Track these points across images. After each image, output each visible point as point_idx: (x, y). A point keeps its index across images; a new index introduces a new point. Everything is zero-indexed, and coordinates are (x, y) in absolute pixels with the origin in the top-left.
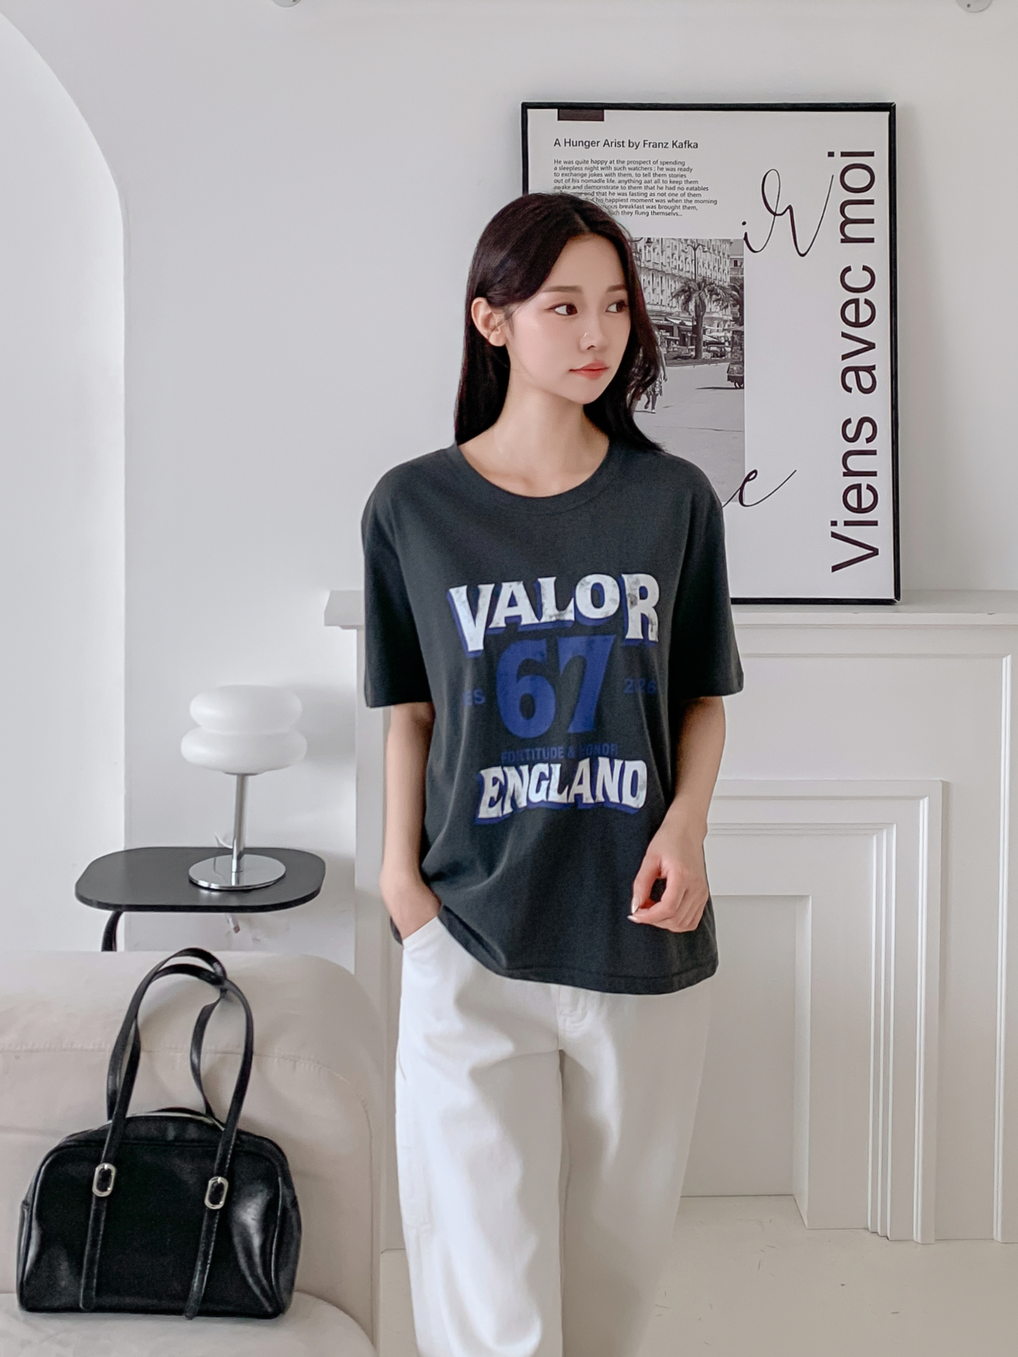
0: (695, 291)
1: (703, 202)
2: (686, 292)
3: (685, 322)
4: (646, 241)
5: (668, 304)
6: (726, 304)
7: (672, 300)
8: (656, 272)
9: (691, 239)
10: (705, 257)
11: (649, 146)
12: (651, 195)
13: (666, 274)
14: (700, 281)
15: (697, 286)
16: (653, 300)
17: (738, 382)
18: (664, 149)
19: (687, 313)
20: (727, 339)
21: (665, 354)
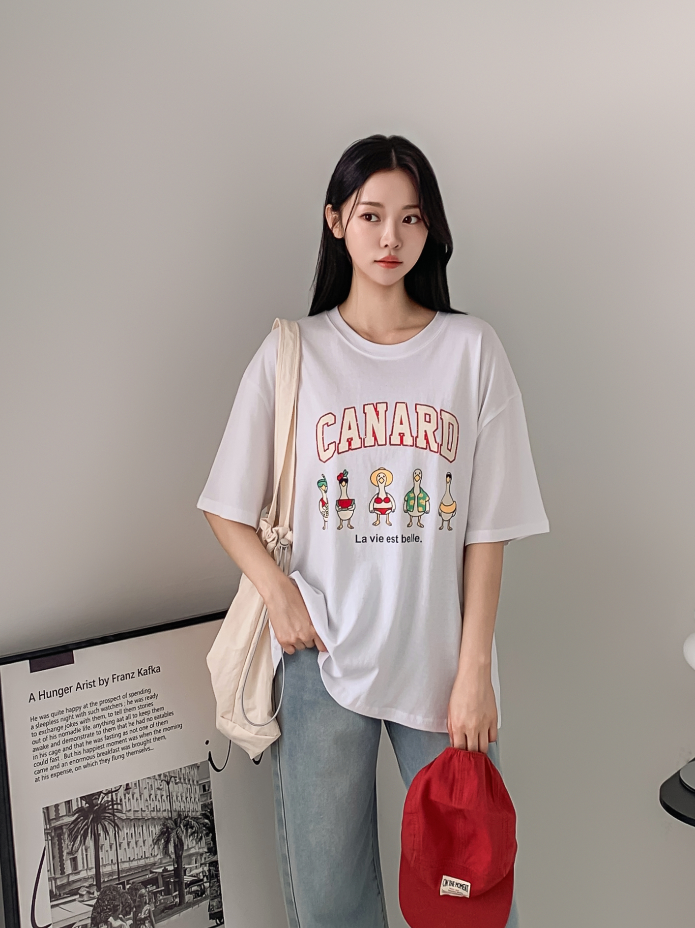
0: (172, 829)
1: (170, 728)
2: (165, 833)
3: (167, 867)
4: (125, 788)
5: (151, 854)
6: (201, 835)
7: (154, 848)
8: (137, 820)
9: (164, 774)
10: (178, 790)
11: (118, 681)
12: (124, 733)
13: (146, 820)
14: (176, 817)
15: (173, 824)
16: (137, 854)
17: (217, 918)
18: (131, 679)
19: (168, 857)
20: (205, 874)
21: (153, 911)
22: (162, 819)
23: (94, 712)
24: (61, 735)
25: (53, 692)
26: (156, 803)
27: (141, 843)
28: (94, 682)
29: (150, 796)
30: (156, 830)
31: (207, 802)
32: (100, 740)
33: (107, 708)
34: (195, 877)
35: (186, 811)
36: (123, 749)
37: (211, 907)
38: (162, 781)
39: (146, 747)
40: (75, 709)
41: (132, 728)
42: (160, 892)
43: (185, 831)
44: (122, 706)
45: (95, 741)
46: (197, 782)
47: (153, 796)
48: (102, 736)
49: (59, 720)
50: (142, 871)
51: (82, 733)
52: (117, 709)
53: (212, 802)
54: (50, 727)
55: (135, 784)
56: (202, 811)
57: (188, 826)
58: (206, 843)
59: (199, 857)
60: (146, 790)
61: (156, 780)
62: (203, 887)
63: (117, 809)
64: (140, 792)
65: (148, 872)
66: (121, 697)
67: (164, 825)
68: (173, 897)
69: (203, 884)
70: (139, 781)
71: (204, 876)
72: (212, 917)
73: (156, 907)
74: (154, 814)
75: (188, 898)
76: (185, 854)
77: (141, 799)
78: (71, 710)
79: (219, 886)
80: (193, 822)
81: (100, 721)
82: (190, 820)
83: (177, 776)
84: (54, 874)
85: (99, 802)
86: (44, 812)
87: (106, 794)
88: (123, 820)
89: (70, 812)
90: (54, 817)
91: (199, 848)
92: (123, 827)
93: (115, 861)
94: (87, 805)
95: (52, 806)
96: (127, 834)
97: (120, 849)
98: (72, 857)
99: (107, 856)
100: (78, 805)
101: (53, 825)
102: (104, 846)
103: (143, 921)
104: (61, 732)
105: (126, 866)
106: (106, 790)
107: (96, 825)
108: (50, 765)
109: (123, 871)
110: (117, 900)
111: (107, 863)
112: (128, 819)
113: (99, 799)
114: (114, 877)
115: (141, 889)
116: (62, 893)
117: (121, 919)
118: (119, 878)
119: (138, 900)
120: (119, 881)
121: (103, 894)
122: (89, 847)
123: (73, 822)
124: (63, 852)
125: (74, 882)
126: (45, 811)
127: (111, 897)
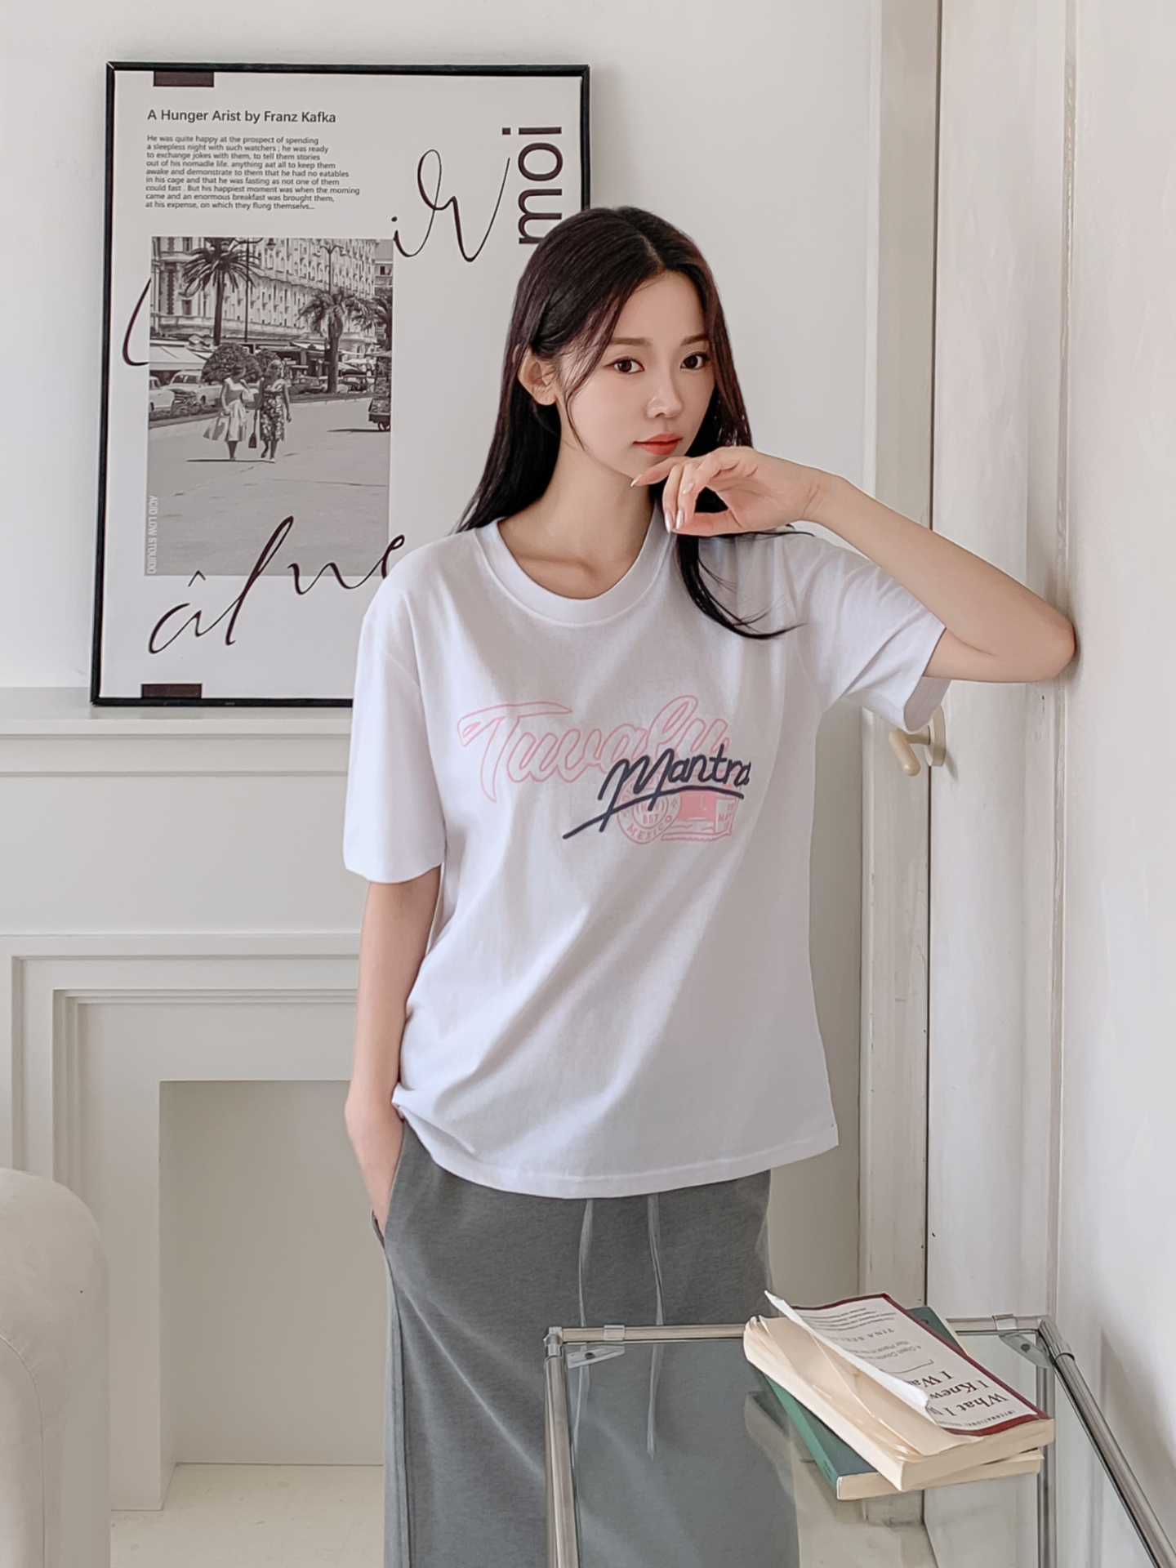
0: (329, 305)
1: (342, 191)
2: (317, 307)
3: (315, 345)
4: (267, 242)
5: (295, 325)
6: (369, 322)
7: (299, 319)
8: (279, 283)
9: (325, 240)
10: (342, 262)
11: (272, 120)
12: (274, 182)
13: (293, 285)
14: (336, 293)
15: (331, 299)
16: (275, 320)
17: (383, 423)
18: (291, 123)
19: (319, 335)
20: (369, 367)
21: (289, 388)
22: (315, 289)
23: (234, 148)
24: (187, 164)
25: (181, 114)
26: (310, 270)
27: (281, 308)
28: (238, 114)
29: (301, 260)
30: (308, 300)
31: (385, 286)
32: (240, 181)
33: (253, 149)
34: (354, 366)
35: (353, 289)
36: (270, 198)
37: (373, 408)
38: (321, 247)
39: (304, 204)
40: (210, 140)
41: (286, 178)
42: (302, 370)
43: (347, 312)
44: (275, 150)
45: (232, 181)
46: (373, 261)
47: (306, 261)
48: (243, 177)
49: (186, 147)
50: (279, 340)
51: (215, 168)
52: (268, 153)
53: (391, 290)
54: (173, 151)
55: (283, 242)
56: (376, 294)
57: (351, 306)
58: (376, 333)
59: (363, 347)
60: (295, 252)
61: (313, 244)
62: (364, 381)
63: (253, 263)
64: (288, 253)
65: (288, 343)
66: (275, 140)
67: (317, 296)
68: (320, 381)
69: (365, 378)
70: (288, 240)
71: (368, 370)
72: (372, 418)
73: (293, 385)
74: (305, 282)
75: (340, 387)
76: (343, 337)
77: (288, 260)
78: (203, 140)
79: (389, 387)
80: (360, 305)
81: (242, 161)
82: (356, 301)
83: (345, 247)
84: (160, 310)
85: (229, 249)
86: (154, 242)
87: (240, 243)
88: (260, 277)
89: (188, 249)
90: (166, 250)
91: (365, 336)
92: (259, 285)
93: (243, 318)
94: (213, 249)
95: (164, 238)
96: (263, 293)
97: (252, 307)
98: (185, 298)
99: (233, 311)
100: (200, 245)
101: (164, 258)
102: (229, 300)
103: (274, 395)
104: (187, 160)
105: (258, 328)
106: (241, 238)
107: (221, 272)
108: (167, 193)
109: (252, 333)
110: (240, 362)
111: (232, 318)
112: (267, 278)
113: (229, 245)
114: (240, 336)
115: (274, 358)
116: (167, 334)
117: (243, 384)
118: (246, 339)
119: (268, 369)
120: (246, 341)
121: (223, 350)
122: (209, 295)
123: (191, 262)
124: (173, 290)
125: (184, 326)
126: (155, 240)
127: (232, 356)
